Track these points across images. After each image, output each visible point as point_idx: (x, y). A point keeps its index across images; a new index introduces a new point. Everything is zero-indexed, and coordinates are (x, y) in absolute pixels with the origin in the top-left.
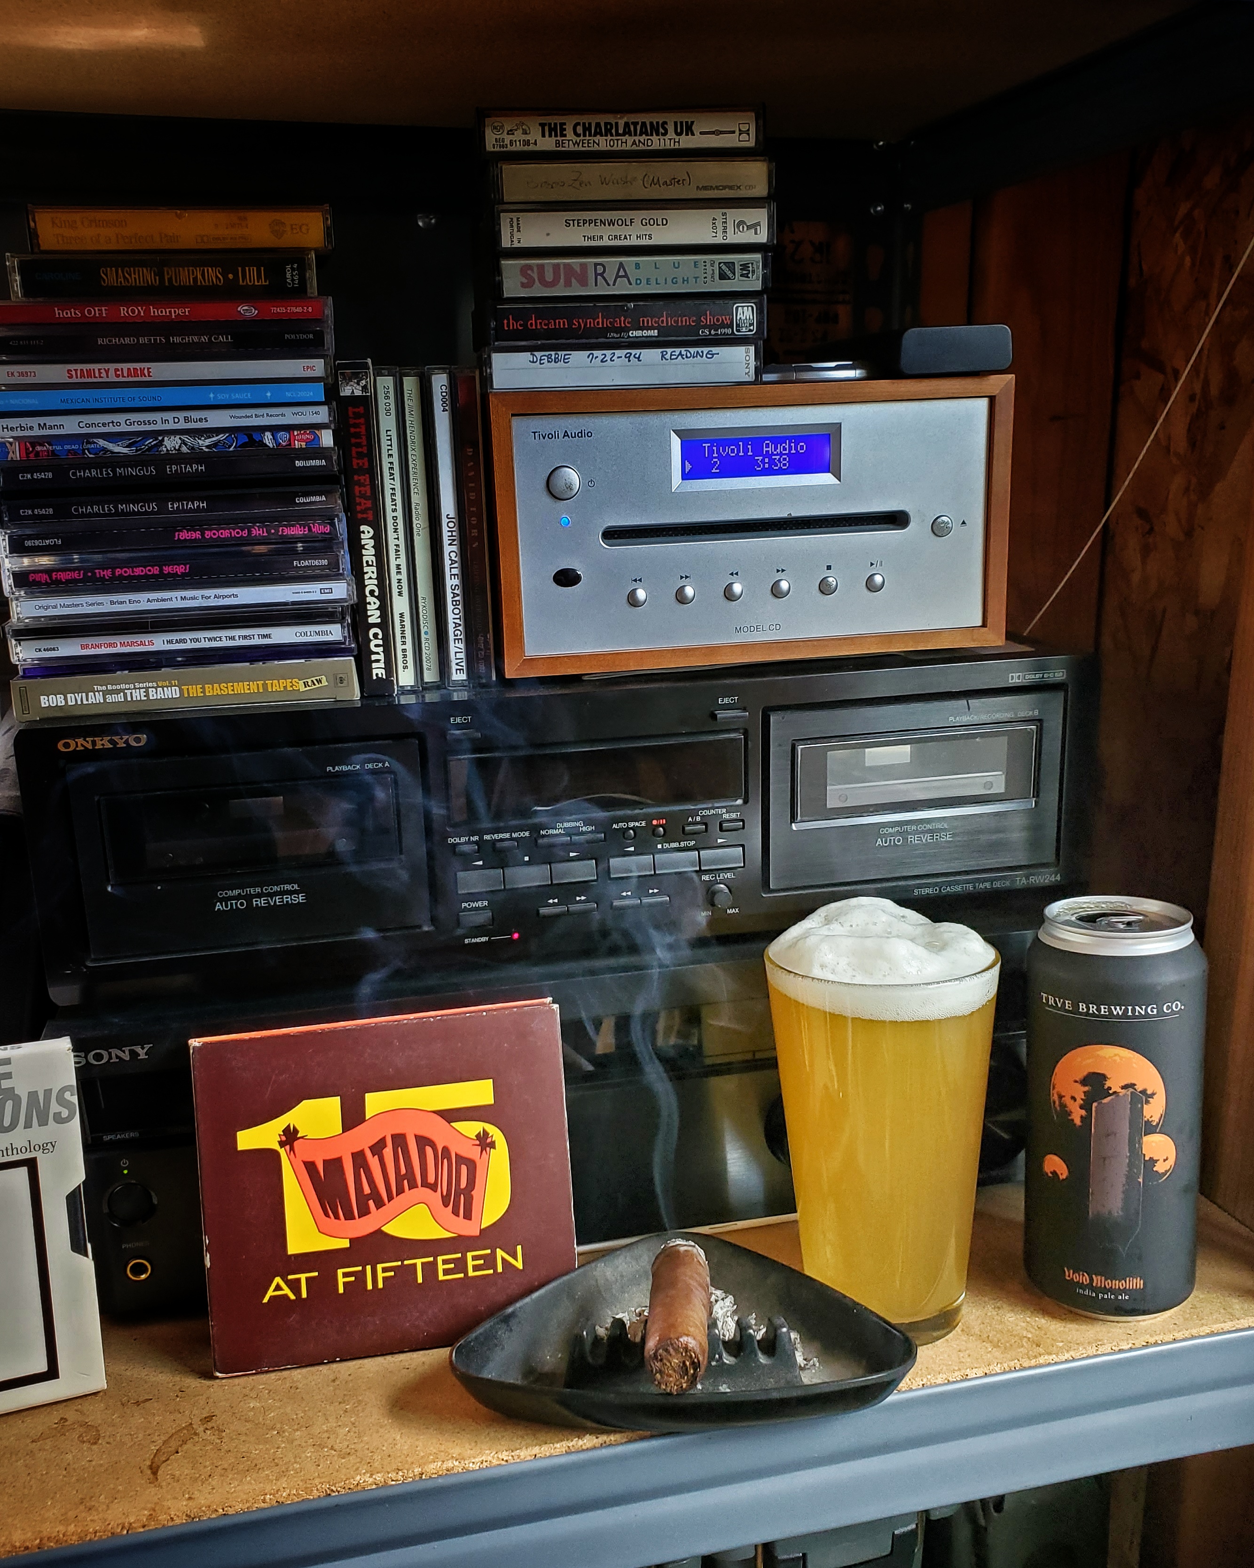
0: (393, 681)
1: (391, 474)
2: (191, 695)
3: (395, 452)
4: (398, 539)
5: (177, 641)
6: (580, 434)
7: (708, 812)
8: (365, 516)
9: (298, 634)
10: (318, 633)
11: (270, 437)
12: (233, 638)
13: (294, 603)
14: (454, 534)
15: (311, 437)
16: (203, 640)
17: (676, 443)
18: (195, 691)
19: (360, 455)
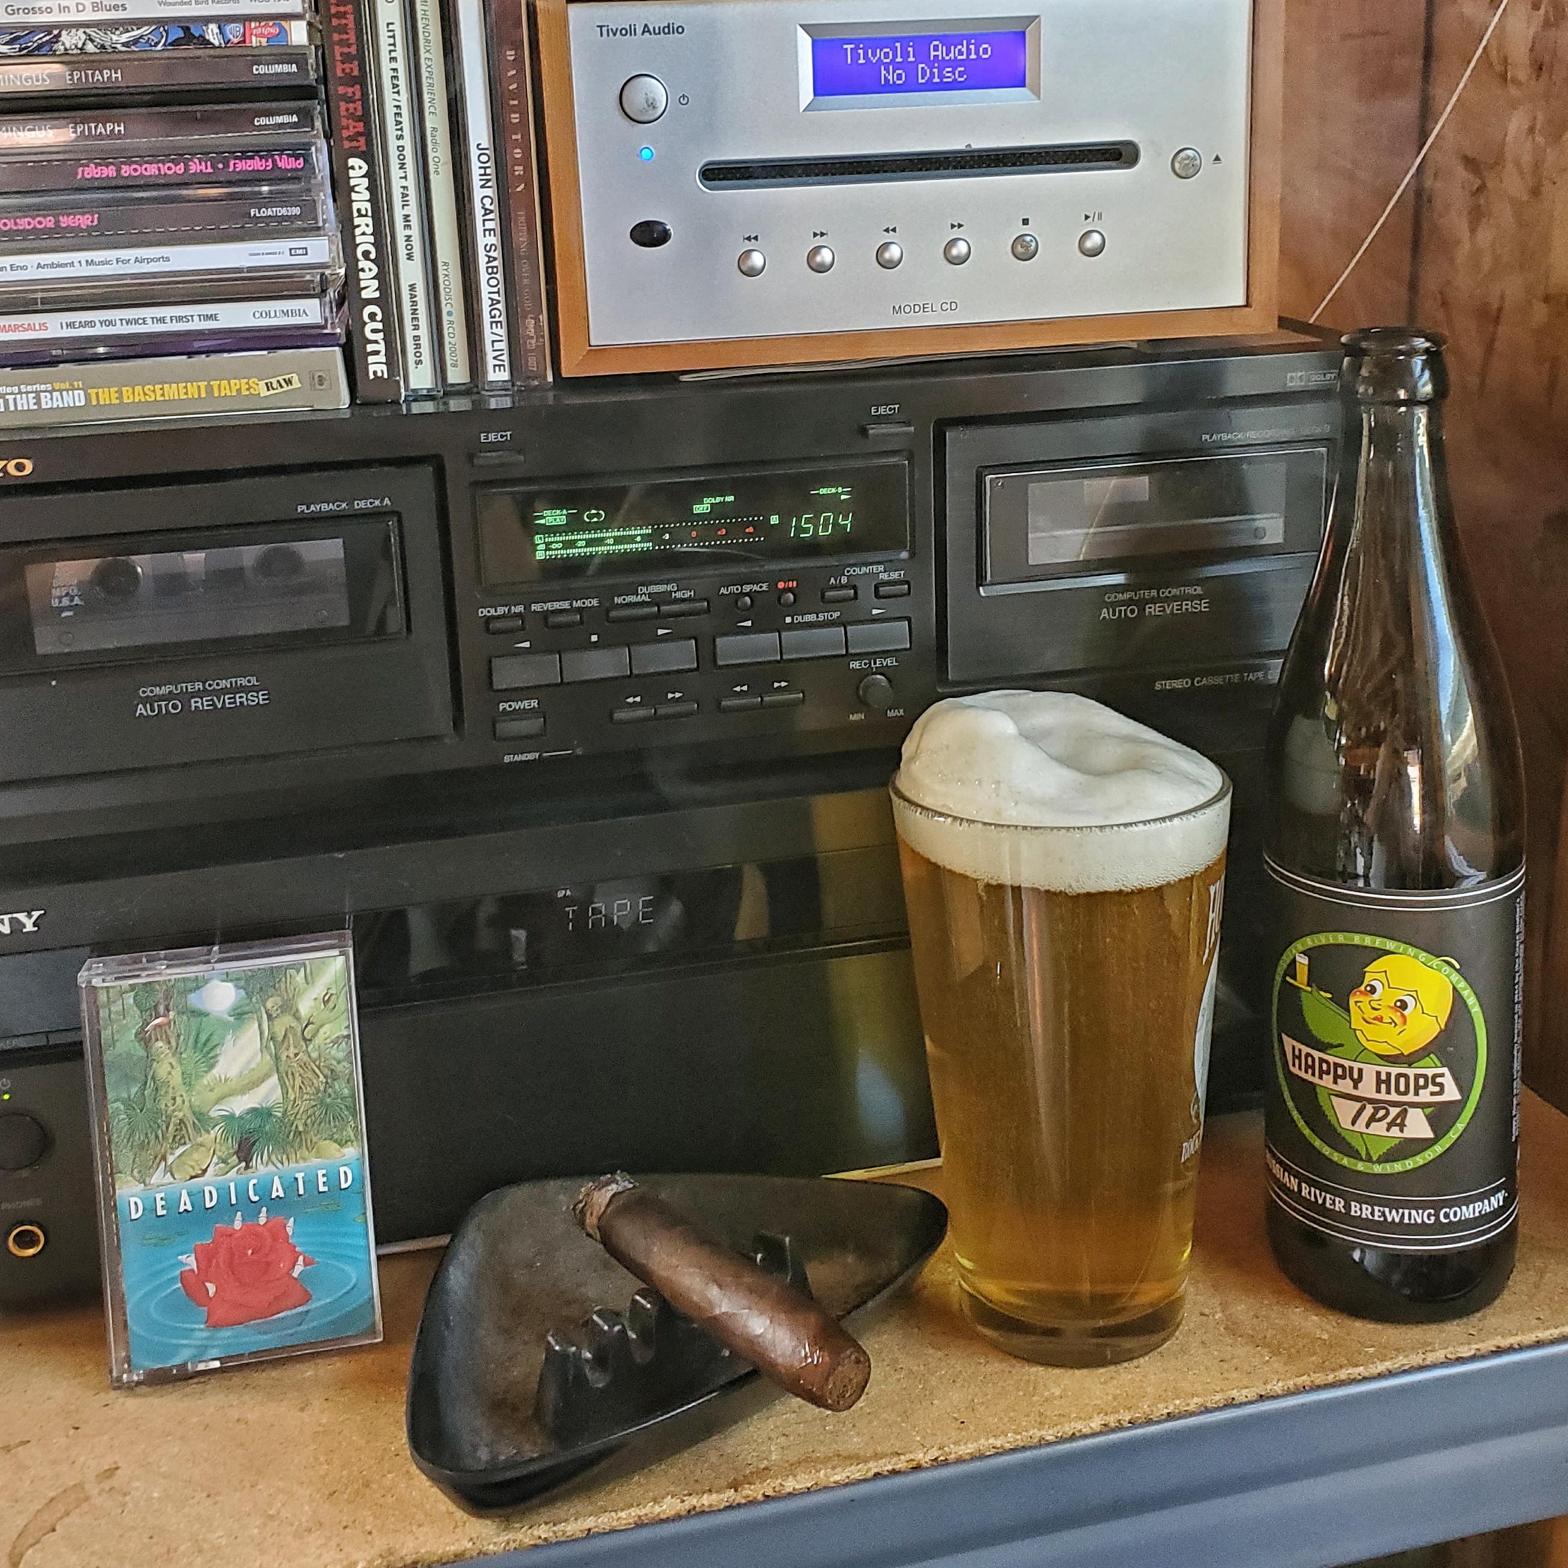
0: (398, 382)
1: (395, 86)
2: (102, 403)
3: (399, 53)
4: (405, 178)
5: (81, 325)
6: (666, 30)
7: (857, 570)
8: (355, 144)
9: (257, 315)
10: (286, 313)
11: (216, 30)
12: (162, 320)
13: (250, 269)
14: (488, 171)
15: (274, 31)
16: (118, 322)
17: (805, 44)
18: (107, 396)
19: (347, 58)
